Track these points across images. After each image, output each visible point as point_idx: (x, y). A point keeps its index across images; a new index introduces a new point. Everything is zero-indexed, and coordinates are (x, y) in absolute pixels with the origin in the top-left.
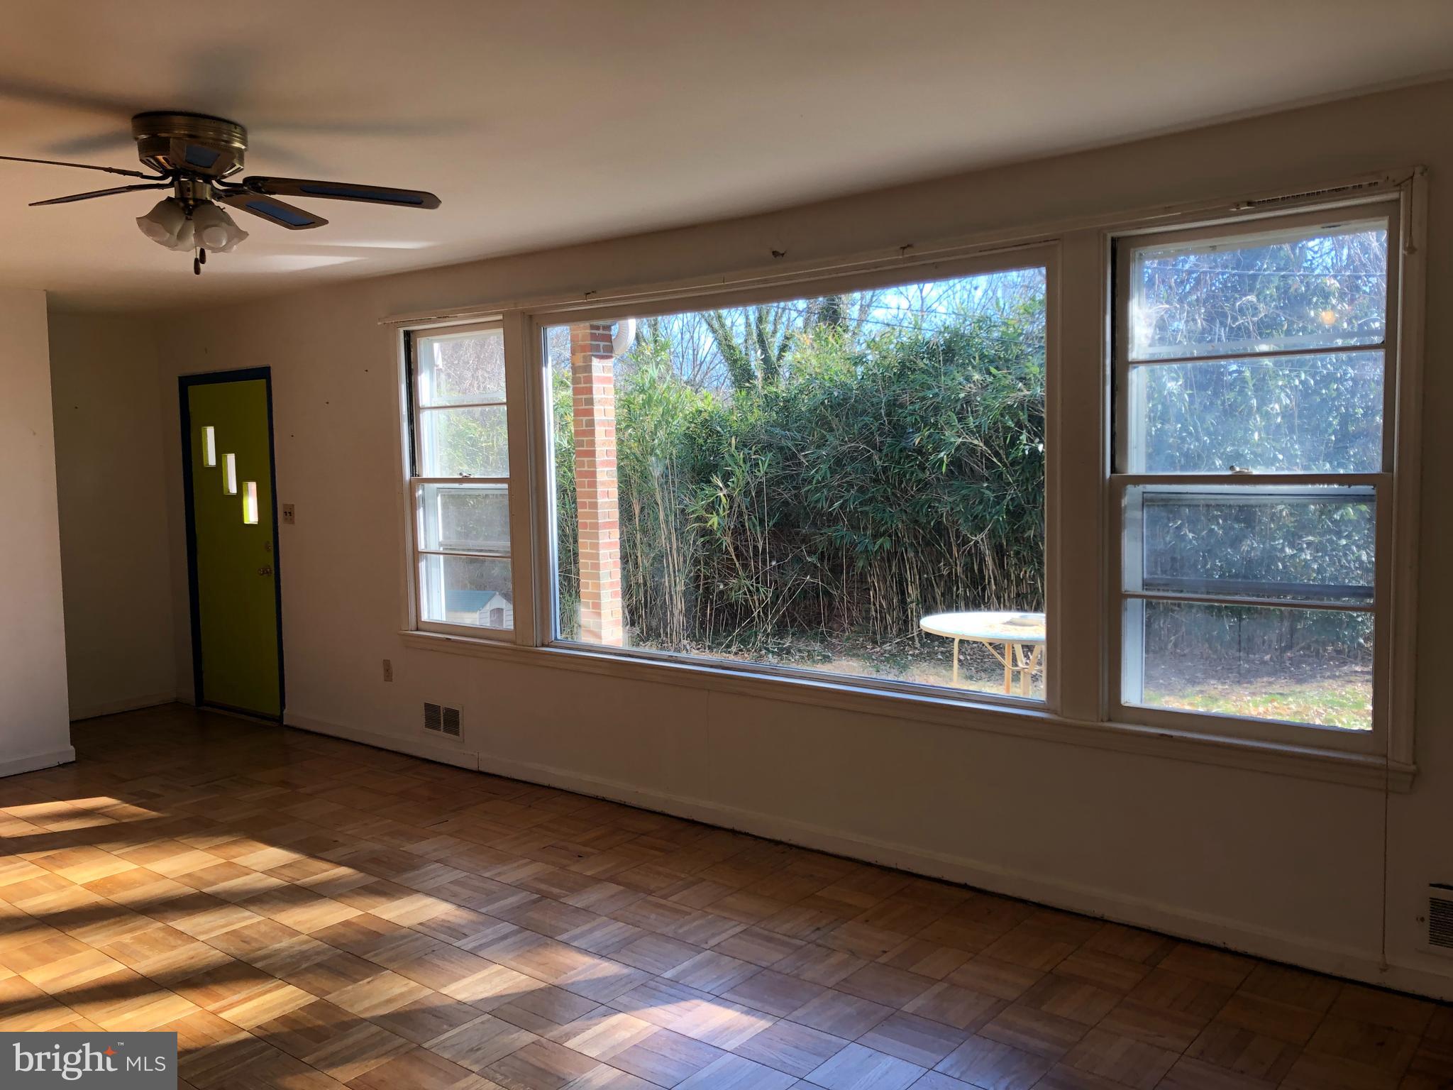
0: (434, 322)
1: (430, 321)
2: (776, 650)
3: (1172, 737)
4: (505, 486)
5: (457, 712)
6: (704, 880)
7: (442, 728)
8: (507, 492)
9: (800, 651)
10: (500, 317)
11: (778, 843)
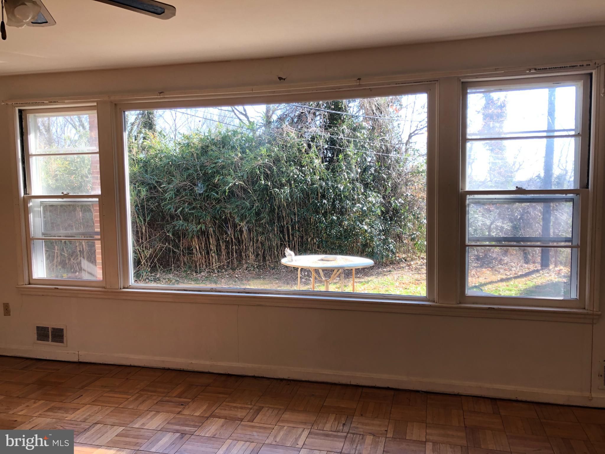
0: (47, 104)
1: (43, 104)
2: (152, 279)
3: (494, 308)
4: (97, 199)
5: (62, 330)
6: (263, 407)
7: (50, 340)
8: (98, 203)
9: (165, 279)
10: (95, 104)
11: (282, 380)
